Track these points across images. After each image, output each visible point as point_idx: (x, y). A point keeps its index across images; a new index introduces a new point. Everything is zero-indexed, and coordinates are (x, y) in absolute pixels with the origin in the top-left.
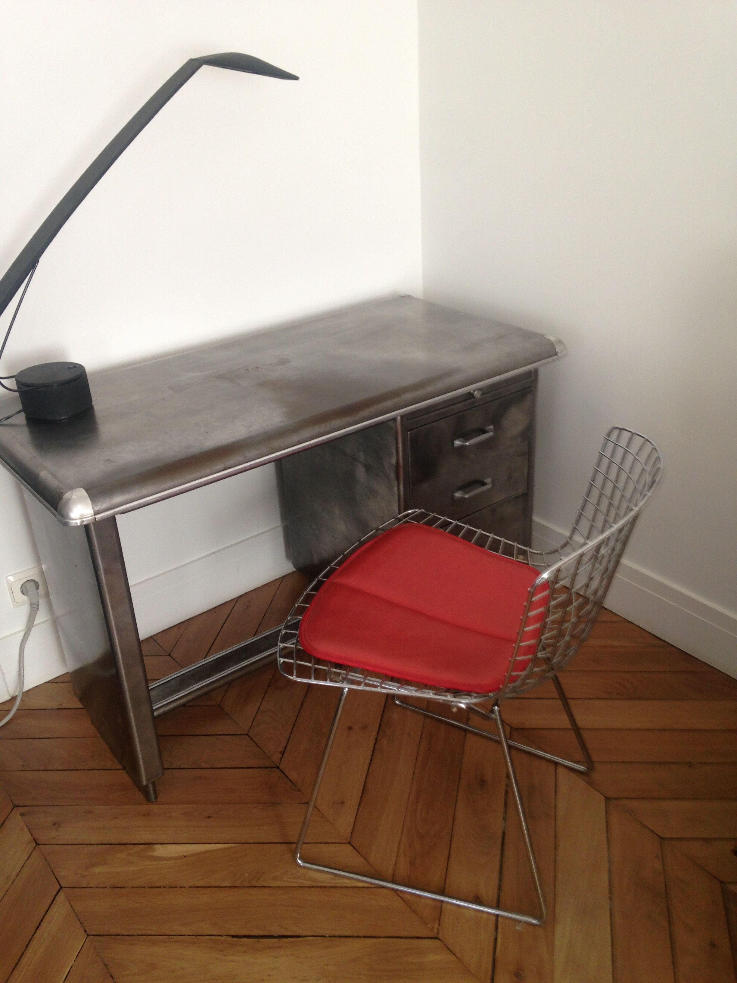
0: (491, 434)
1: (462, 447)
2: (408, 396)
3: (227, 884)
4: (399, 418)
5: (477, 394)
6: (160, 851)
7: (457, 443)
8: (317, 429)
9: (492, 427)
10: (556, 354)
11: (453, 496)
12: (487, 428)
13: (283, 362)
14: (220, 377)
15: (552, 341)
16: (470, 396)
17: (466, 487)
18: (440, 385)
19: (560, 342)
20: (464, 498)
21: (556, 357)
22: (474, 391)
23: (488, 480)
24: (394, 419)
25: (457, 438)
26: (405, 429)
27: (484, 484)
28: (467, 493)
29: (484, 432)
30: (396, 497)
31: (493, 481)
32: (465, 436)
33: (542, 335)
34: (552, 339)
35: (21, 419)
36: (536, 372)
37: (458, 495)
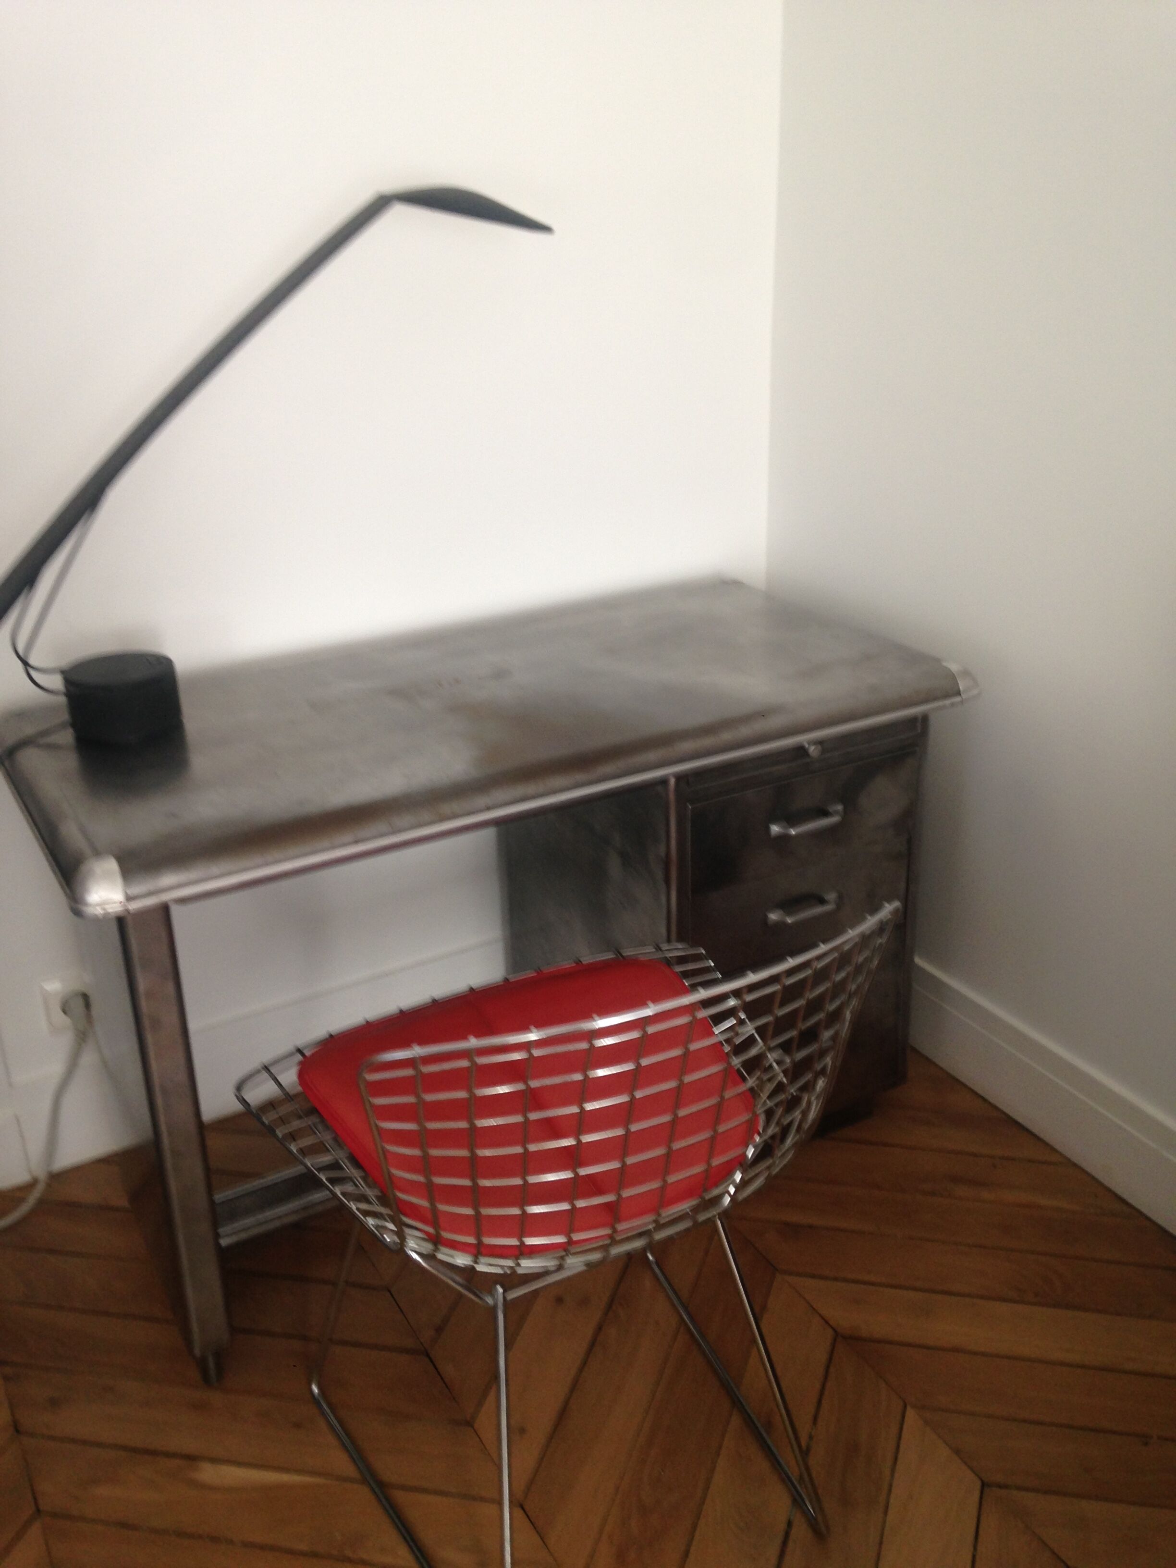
0: (834, 820)
1: (784, 838)
2: (688, 746)
3: (303, 1547)
4: (672, 781)
5: (812, 750)
6: (208, 1473)
7: (775, 829)
8: (520, 790)
9: (840, 807)
10: (958, 693)
11: (766, 917)
12: (831, 809)
13: (500, 674)
14: (397, 693)
15: (953, 671)
16: (800, 751)
17: (791, 904)
18: (745, 731)
19: (966, 673)
20: (785, 924)
21: (957, 699)
22: (809, 743)
23: (831, 896)
24: (664, 781)
25: (775, 820)
26: (681, 799)
27: (822, 901)
28: (789, 914)
29: (825, 814)
30: (664, 911)
31: (841, 897)
32: (791, 820)
33: (938, 661)
34: (954, 667)
35: (67, 737)
36: (925, 719)
37: (773, 916)
